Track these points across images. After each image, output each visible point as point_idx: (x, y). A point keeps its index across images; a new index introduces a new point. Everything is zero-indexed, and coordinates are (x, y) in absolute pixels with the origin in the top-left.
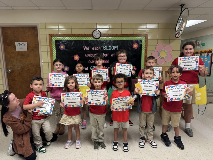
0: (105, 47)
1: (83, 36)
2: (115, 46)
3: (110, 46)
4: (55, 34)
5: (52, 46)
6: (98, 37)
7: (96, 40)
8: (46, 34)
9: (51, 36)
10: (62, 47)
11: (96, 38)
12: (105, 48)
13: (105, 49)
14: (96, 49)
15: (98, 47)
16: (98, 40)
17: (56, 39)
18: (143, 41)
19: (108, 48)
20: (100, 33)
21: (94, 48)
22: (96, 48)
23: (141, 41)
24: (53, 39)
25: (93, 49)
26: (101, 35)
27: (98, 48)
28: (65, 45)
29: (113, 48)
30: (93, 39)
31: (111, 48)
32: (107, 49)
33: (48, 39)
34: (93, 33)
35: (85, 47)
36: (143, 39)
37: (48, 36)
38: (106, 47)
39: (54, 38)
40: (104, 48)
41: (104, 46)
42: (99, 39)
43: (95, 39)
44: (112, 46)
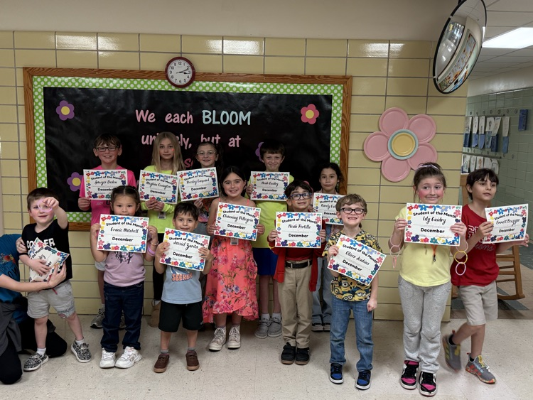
0: (207, 114)
1: (135, 78)
2: (241, 113)
3: (223, 112)
4: (44, 69)
5: (33, 108)
6: (183, 83)
7: (177, 90)
8: (15, 68)
9: (30, 72)
10: (65, 111)
11: (178, 83)
12: (208, 116)
13: (207, 120)
14: (178, 119)
15: (183, 115)
16: (184, 90)
17: (46, 83)
18: (335, 98)
19: (218, 118)
20: (190, 69)
21: (173, 118)
22: (178, 117)
23: (329, 98)
24: (36, 83)
25: (168, 118)
26: (194, 74)
27: (186, 118)
28: (74, 104)
29: (234, 120)
30: (170, 87)
31: (229, 118)
32: (214, 122)
33: (21, 83)
34: (170, 69)
35: (142, 112)
36: (336, 92)
37: (20, 73)
38: (211, 116)
39: (39, 80)
40: (204, 117)
41: (204, 112)
42: (187, 89)
43: (173, 88)
44: (233, 113)
